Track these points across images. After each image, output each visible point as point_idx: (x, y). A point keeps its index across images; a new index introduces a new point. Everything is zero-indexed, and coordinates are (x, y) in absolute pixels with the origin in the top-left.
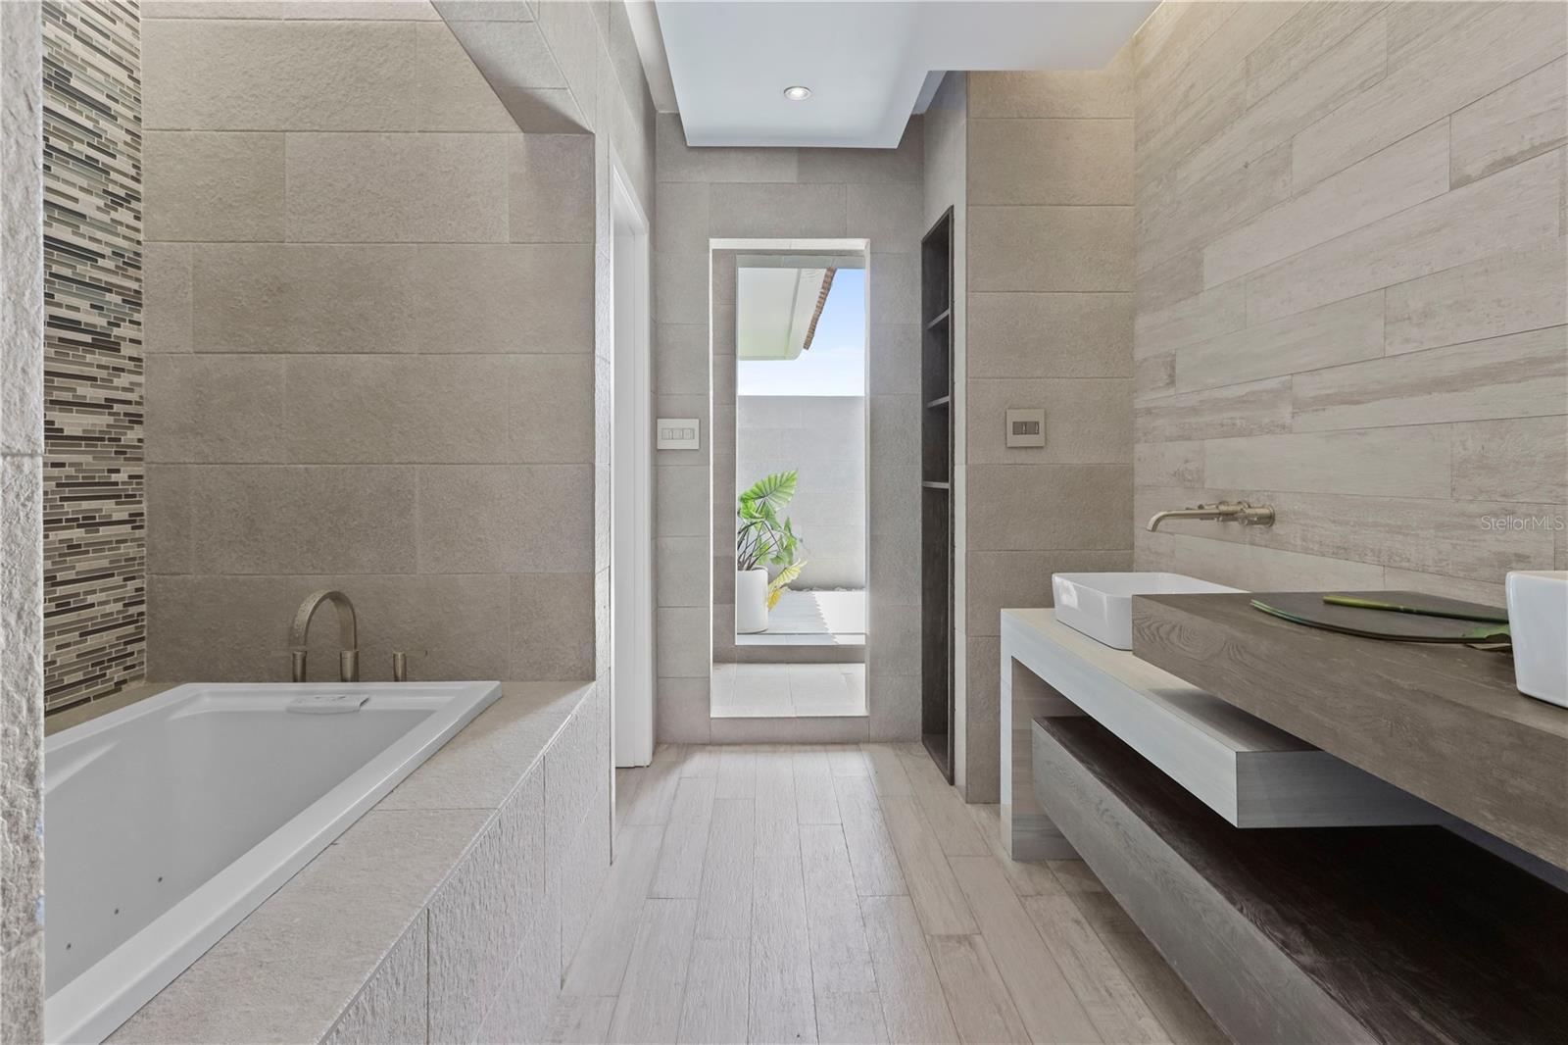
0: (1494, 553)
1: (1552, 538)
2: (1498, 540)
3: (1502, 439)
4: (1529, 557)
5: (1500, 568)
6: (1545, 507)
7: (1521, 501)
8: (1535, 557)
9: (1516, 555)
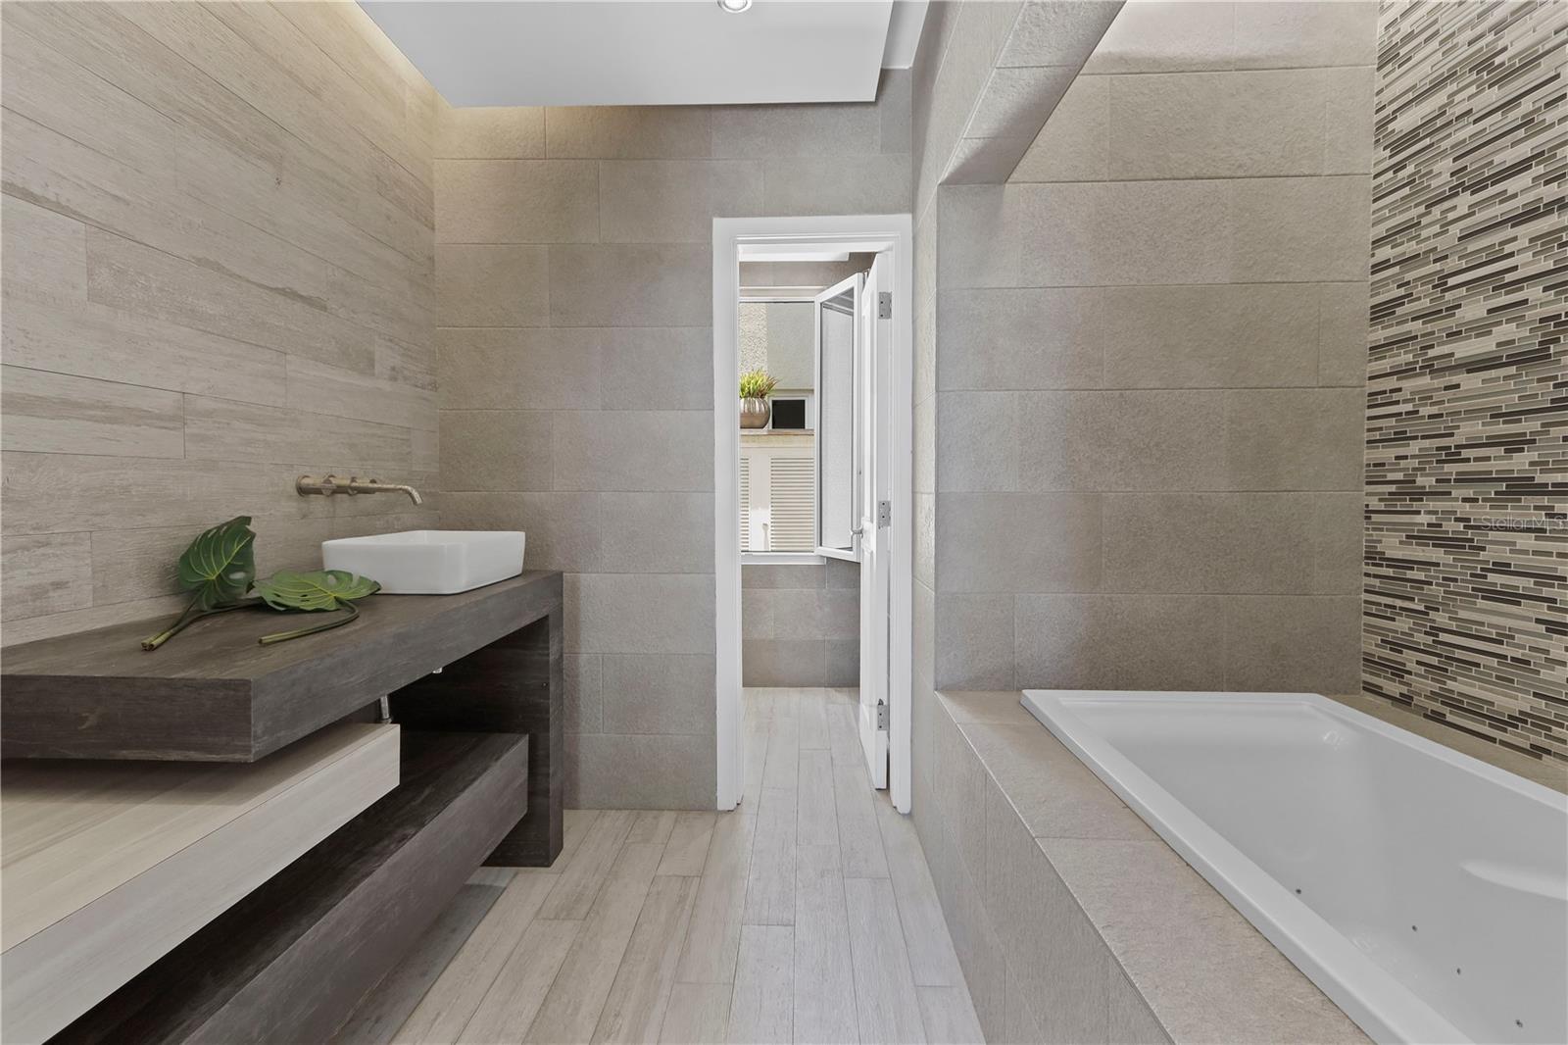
0: (26, 588)
1: (88, 561)
2: (30, 574)
3: (32, 471)
4: (67, 582)
5: (34, 601)
6: (82, 535)
7: (56, 531)
8: (73, 582)
9: (52, 584)
